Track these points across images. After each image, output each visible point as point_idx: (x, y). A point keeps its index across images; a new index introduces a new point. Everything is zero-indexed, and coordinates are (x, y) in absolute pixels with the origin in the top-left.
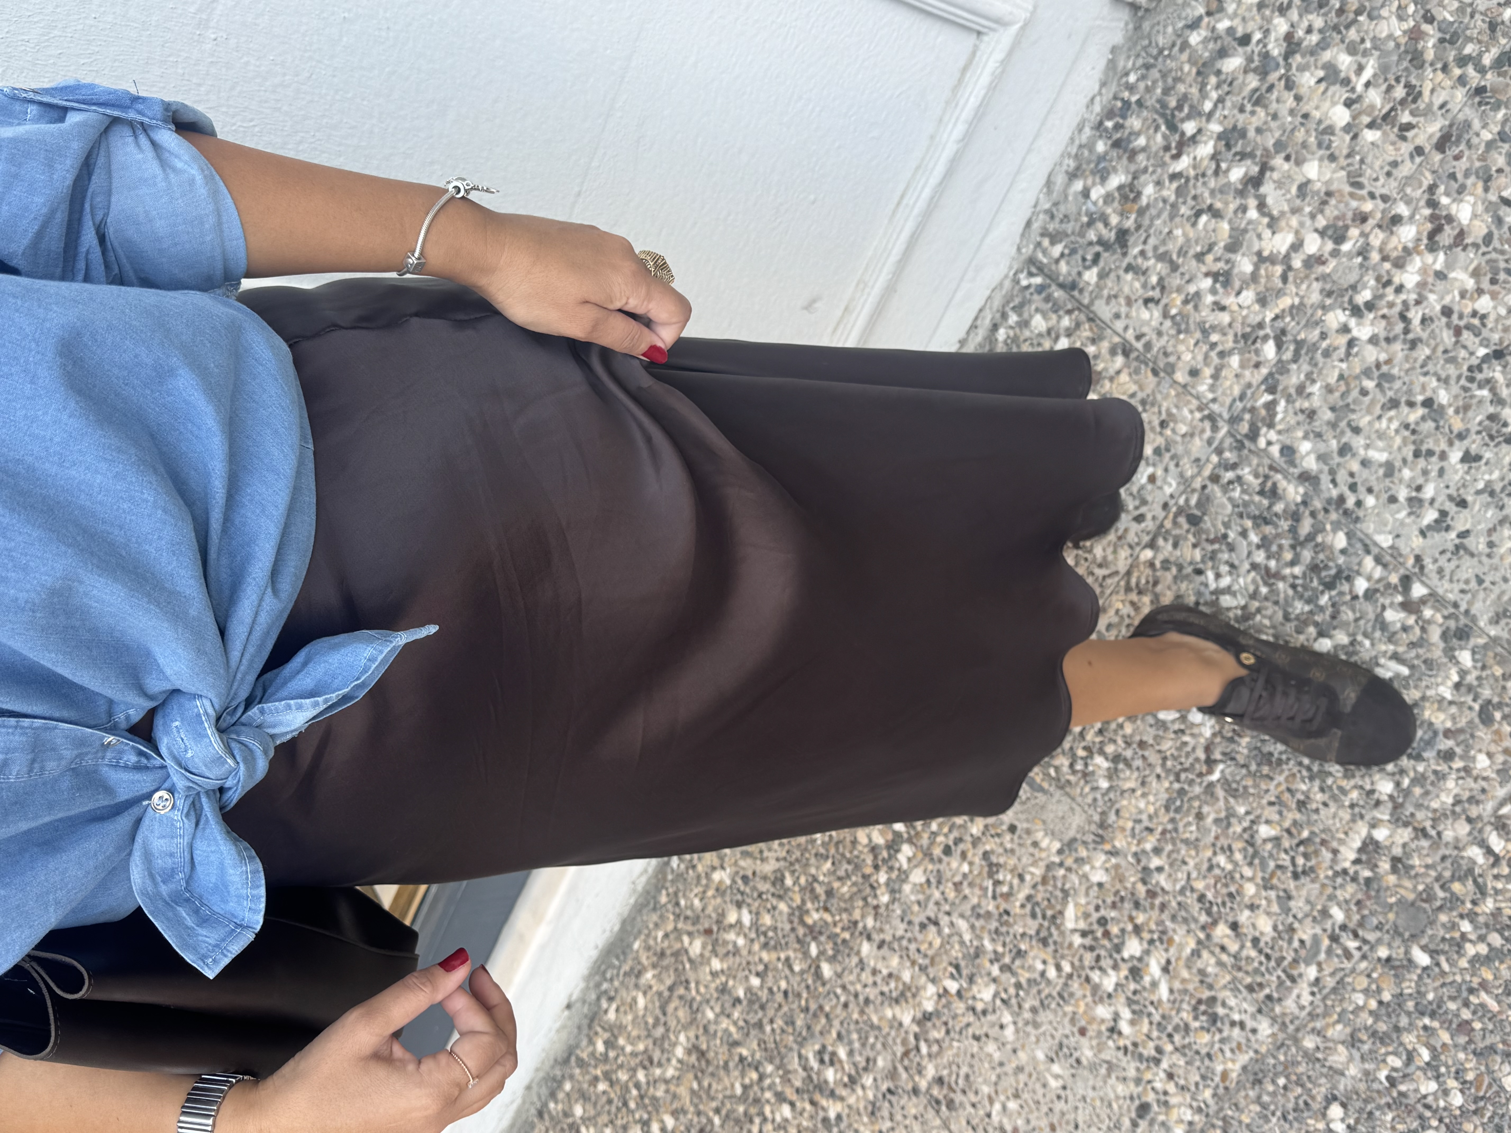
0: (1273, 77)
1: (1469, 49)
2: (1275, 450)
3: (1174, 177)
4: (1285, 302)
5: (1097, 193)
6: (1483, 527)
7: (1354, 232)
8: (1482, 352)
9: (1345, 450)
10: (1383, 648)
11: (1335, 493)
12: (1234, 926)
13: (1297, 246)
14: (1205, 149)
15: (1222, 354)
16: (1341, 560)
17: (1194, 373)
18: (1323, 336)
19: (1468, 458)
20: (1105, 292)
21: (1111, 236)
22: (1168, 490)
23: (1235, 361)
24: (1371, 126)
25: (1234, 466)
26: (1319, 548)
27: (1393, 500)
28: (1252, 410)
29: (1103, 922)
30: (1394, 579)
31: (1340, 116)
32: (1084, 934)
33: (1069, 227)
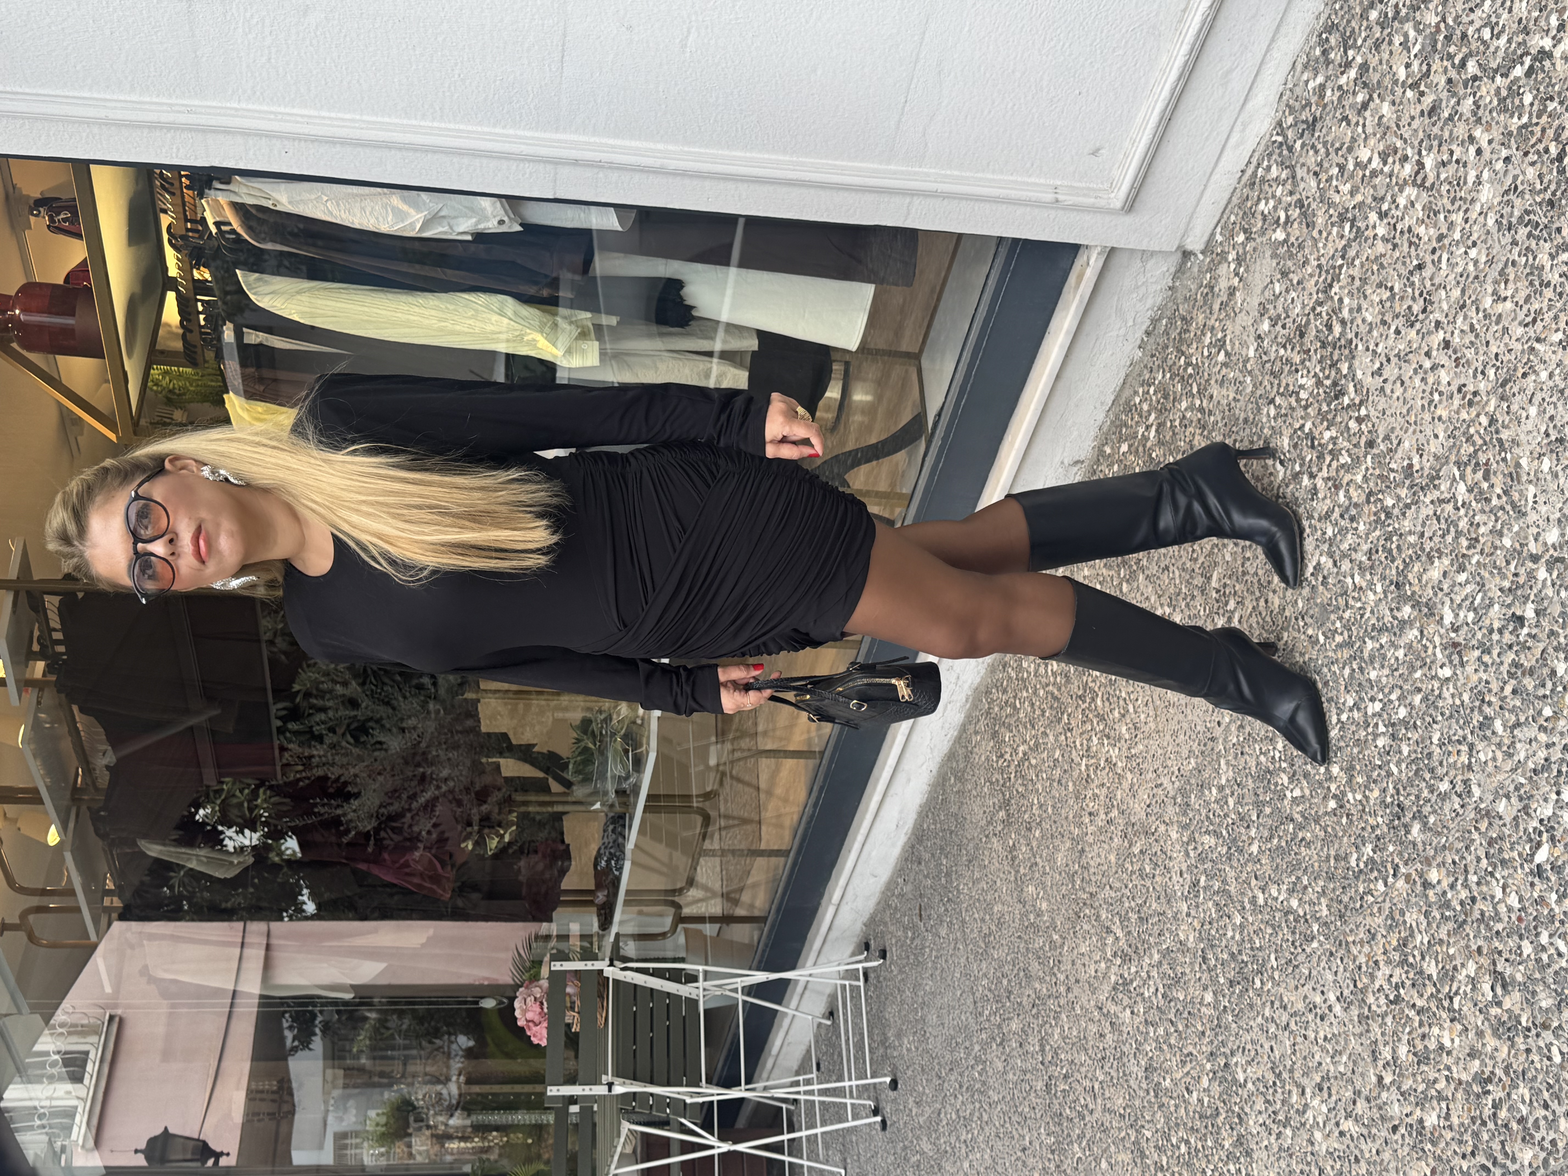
0: (1386, 32)
1: (1452, 49)
2: (1336, 298)
3: (1340, 88)
4: (1359, 198)
5: (1311, 85)
6: (1392, 379)
7: (1390, 160)
8: (1415, 262)
9: (1359, 309)
10: (1345, 444)
11: (1349, 336)
12: (1266, 601)
13: (1370, 160)
14: (1353, 73)
15: (1333, 225)
16: (1343, 382)
17: (1320, 232)
18: (1367, 229)
19: (1398, 332)
20: (1302, 160)
21: (1311, 119)
22: (1297, 311)
23: (1335, 229)
24: (1410, 86)
25: (1321, 304)
26: (1339, 371)
27: (1367, 349)
28: (1334, 267)
29: (1225, 585)
30: (1357, 401)
31: (1402, 74)
32: (1218, 591)
33: (1297, 105)
